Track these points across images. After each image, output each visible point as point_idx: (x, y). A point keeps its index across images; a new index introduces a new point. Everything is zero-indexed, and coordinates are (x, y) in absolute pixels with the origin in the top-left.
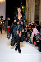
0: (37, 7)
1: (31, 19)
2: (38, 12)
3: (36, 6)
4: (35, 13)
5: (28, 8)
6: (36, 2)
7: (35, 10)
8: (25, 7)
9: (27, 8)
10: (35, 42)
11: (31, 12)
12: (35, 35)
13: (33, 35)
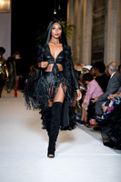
0: (99, 23)
1: (81, 57)
2: (103, 38)
3: (95, 20)
4: (93, 40)
5: (74, 27)
6: (95, 9)
7: (94, 32)
8: (65, 24)
9: (70, 26)
10: (93, 121)
11: (81, 38)
12: (93, 101)
13: (86, 101)
